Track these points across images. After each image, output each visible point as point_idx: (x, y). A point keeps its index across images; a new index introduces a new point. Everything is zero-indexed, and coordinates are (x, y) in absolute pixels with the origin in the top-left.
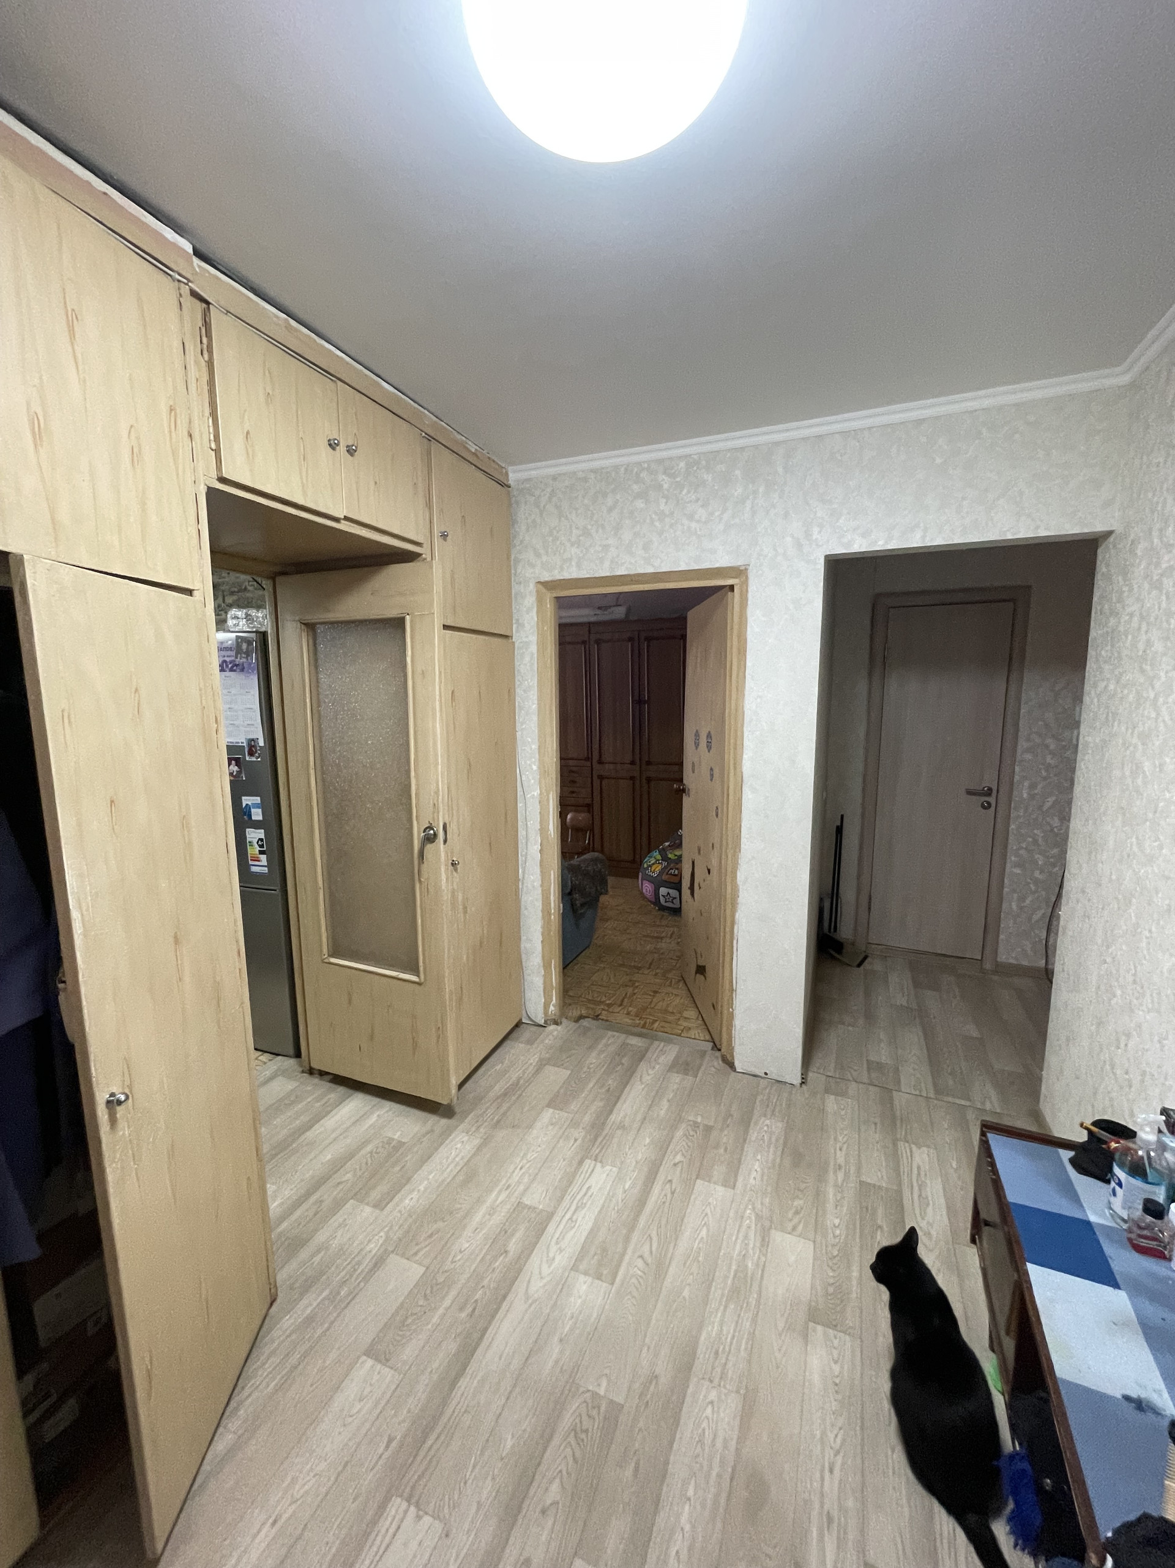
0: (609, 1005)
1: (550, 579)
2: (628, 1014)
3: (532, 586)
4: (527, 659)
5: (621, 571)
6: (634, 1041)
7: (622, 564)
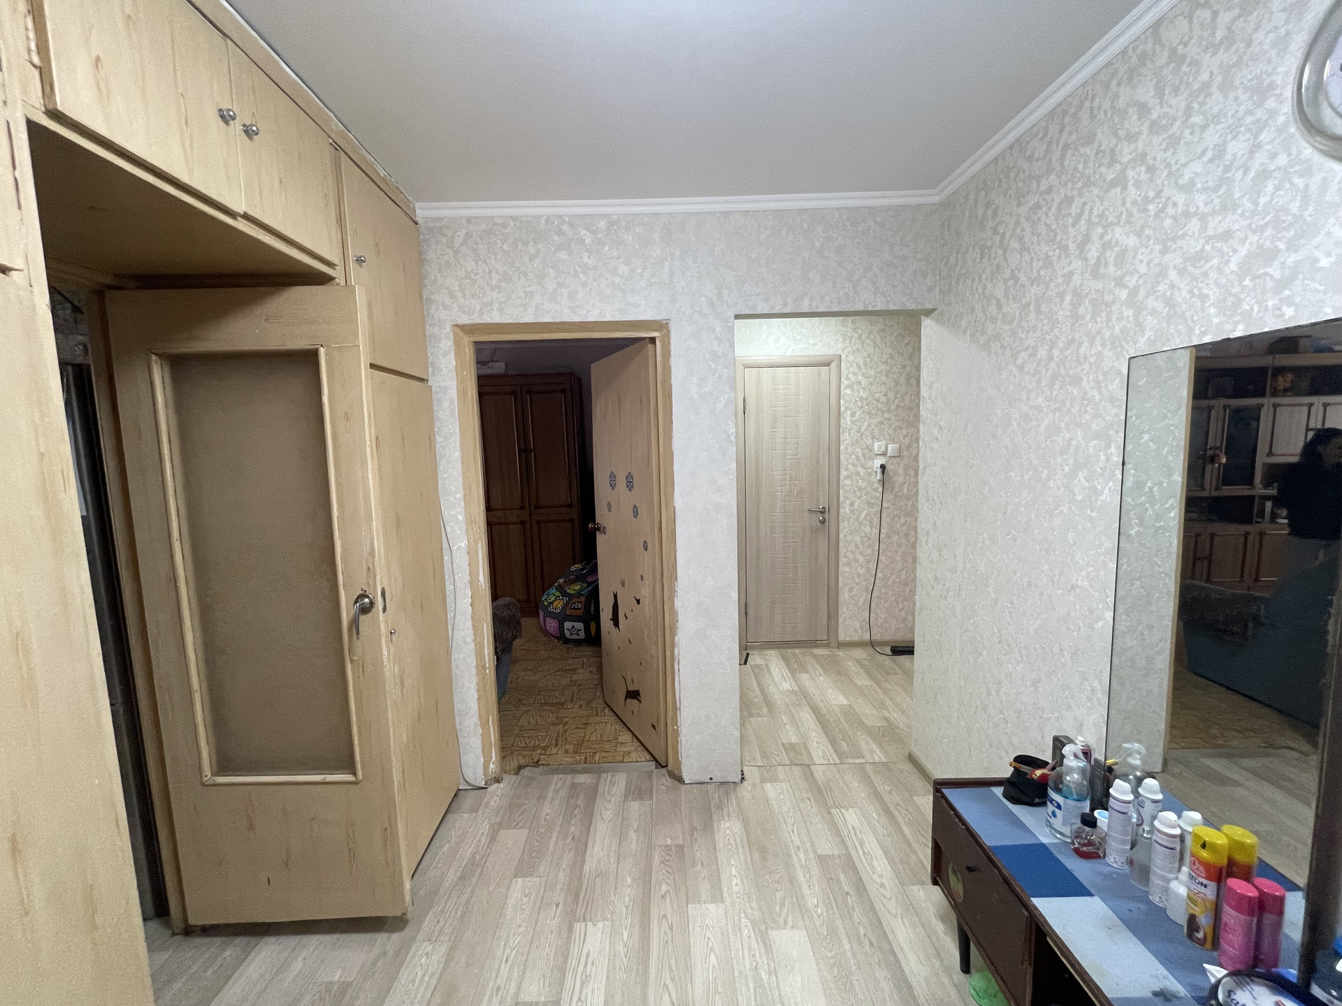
0: (544, 748)
1: (469, 322)
2: (566, 752)
3: (448, 329)
4: (446, 404)
5: (547, 319)
6: (583, 779)
7: (548, 312)
